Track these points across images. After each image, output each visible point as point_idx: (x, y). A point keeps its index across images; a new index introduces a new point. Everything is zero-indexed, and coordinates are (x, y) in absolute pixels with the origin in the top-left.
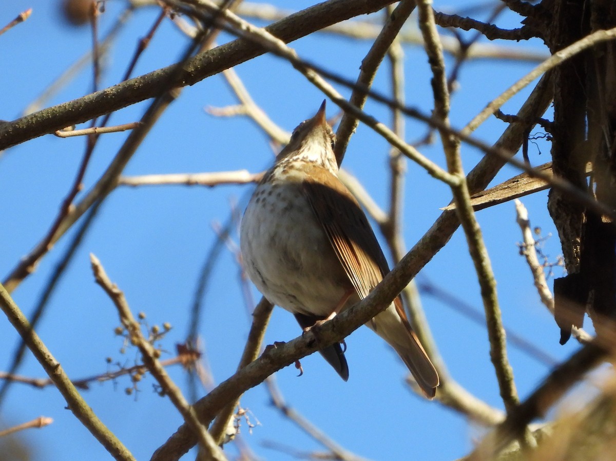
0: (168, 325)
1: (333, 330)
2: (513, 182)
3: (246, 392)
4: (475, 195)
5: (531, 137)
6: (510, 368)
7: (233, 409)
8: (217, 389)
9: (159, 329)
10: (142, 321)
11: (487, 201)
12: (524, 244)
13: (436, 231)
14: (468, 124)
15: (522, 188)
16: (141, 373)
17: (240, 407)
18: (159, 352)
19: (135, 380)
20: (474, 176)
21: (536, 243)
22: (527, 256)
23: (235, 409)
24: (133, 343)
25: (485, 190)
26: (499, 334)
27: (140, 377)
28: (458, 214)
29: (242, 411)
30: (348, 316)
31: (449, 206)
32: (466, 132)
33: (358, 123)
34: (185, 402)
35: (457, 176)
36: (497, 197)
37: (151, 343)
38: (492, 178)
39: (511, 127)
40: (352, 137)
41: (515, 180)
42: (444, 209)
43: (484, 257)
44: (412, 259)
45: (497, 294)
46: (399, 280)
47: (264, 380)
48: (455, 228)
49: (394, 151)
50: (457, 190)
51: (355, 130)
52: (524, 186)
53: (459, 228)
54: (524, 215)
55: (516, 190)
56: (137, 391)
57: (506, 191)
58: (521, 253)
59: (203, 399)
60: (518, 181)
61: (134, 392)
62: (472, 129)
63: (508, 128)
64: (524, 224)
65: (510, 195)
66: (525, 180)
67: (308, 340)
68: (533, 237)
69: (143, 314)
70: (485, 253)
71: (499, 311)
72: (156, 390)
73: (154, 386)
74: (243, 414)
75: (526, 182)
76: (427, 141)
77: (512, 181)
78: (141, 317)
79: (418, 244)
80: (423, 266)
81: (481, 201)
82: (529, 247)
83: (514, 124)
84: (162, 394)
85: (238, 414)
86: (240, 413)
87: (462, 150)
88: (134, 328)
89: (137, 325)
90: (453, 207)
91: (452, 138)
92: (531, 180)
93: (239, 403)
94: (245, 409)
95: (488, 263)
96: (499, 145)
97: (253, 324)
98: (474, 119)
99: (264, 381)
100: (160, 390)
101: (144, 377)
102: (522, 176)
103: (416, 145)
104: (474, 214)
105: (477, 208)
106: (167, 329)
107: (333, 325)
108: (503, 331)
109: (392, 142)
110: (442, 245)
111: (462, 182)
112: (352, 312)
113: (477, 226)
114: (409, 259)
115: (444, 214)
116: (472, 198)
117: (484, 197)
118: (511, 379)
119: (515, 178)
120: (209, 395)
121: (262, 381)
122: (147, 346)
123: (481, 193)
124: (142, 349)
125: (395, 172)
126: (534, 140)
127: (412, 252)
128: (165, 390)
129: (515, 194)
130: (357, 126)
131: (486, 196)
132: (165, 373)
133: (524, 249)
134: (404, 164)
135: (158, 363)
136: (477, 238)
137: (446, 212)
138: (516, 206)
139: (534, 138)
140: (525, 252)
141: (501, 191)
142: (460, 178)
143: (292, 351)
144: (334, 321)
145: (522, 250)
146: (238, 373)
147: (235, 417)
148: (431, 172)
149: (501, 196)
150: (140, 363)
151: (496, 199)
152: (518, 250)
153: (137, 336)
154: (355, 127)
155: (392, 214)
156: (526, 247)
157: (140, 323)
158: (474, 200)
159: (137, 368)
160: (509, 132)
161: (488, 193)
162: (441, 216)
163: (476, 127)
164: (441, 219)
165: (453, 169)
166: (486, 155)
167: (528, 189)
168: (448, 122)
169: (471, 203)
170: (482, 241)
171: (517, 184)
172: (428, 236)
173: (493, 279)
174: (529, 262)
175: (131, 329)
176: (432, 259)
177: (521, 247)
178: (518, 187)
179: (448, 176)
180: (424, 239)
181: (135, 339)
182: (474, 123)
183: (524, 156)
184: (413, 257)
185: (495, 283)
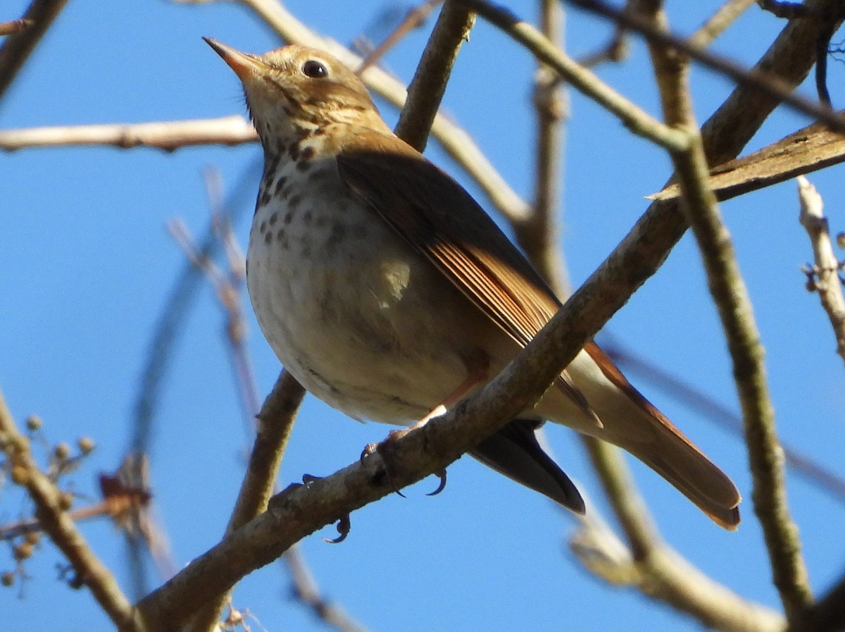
0: (89, 441)
1: (425, 449)
2: (797, 141)
3: (246, 578)
4: (718, 169)
5: (833, 48)
6: (793, 528)
7: (218, 611)
8: (186, 571)
9: (70, 450)
10: (35, 433)
11: (742, 181)
12: (816, 269)
13: (638, 242)
14: (705, 24)
15: (814, 154)
16: (31, 541)
17: (232, 609)
18: (69, 498)
19: (20, 555)
20: (714, 128)
21: (840, 266)
22: (823, 293)
23: (223, 611)
24: (15, 480)
25: (739, 157)
26: (769, 456)
27: (30, 549)
28: (685, 208)
29: (237, 615)
30: (457, 418)
31: (665, 191)
32: (701, 40)
33: (474, 19)
34: (123, 601)
35: (684, 131)
36: (762, 173)
37: (53, 479)
38: (752, 133)
39: (792, 29)
40: (461, 50)
41: (799, 137)
42: (652, 197)
43: (738, 299)
44: (587, 301)
45: (766, 374)
46: (560, 345)
47: (281, 553)
48: (675, 236)
49: (545, 75)
50: (681, 159)
51: (468, 33)
52: (817, 150)
53: (684, 236)
54: (816, 208)
55: (802, 157)
56: (25, 577)
57: (781, 160)
58: (811, 287)
59: (157, 593)
60: (805, 139)
61: (17, 580)
62: (713, 33)
63: (785, 30)
64: (816, 227)
65: (789, 168)
66: (821, 137)
67: (373, 470)
68: (835, 254)
69: (37, 420)
70: (740, 289)
71: (770, 409)
72: (62, 576)
73: (58, 566)
74: (239, 621)
75: (823, 142)
76: (612, 53)
77: (794, 139)
78: (31, 426)
79: (600, 270)
80: (611, 316)
81: (730, 180)
82: (827, 274)
83: (797, 22)
84: (76, 584)
85: (228, 621)
86: (233, 619)
87: (691, 76)
88: (18, 449)
89: (24, 441)
90: (672, 193)
91: (672, 53)
92: (833, 137)
93: (230, 598)
94: (241, 611)
95: (746, 310)
96: (765, 65)
97: (259, 435)
98: (716, 12)
99: (283, 555)
100: (71, 575)
101: (38, 548)
102: (813, 130)
103: (589, 62)
104: (718, 210)
105: (723, 195)
106: (85, 451)
107: (426, 439)
108: (779, 451)
109: (544, 58)
110: (649, 272)
111: (692, 143)
112: (464, 412)
113: (725, 233)
114: (581, 301)
115: (654, 208)
116: (714, 174)
117: (737, 172)
118: (796, 550)
119: (801, 132)
120: (170, 584)
121: (278, 555)
122: (45, 486)
123: (729, 164)
124: (35, 493)
125: (546, 116)
126: (839, 55)
127: (588, 286)
128: (82, 576)
129: (800, 166)
130: (473, 26)
131: (741, 170)
132: (81, 540)
133: (816, 278)
134: (564, 99)
135: (67, 522)
136: (724, 258)
137: (658, 204)
138: (799, 189)
139: (839, 50)
140: (819, 285)
141: (772, 161)
142: (688, 135)
143: (340, 492)
144: (428, 429)
145: (813, 280)
146: (228, 539)
147: (221, 628)
148: (630, 123)
149: (770, 171)
150: (31, 520)
151: (761, 176)
152: (805, 279)
153: (24, 465)
154: (469, 28)
155: (541, 203)
156: (821, 274)
157: (31, 438)
158: (715, 178)
159: (24, 530)
160: (786, 38)
161: (744, 165)
162: (648, 213)
163: (721, 29)
164: (647, 218)
165: (673, 115)
166: (738, 88)
167: (828, 154)
168: (665, 20)
169: (711, 184)
170: (735, 266)
171: (805, 144)
172: (620, 253)
173: (756, 343)
174: (826, 305)
175: (11, 449)
176: (629, 300)
177: (810, 275)
178: (806, 152)
179: (663, 131)
180: (612, 259)
181: (20, 472)
182: (717, 21)
183: (818, 87)
184: (589, 297)
185: (762, 352)
